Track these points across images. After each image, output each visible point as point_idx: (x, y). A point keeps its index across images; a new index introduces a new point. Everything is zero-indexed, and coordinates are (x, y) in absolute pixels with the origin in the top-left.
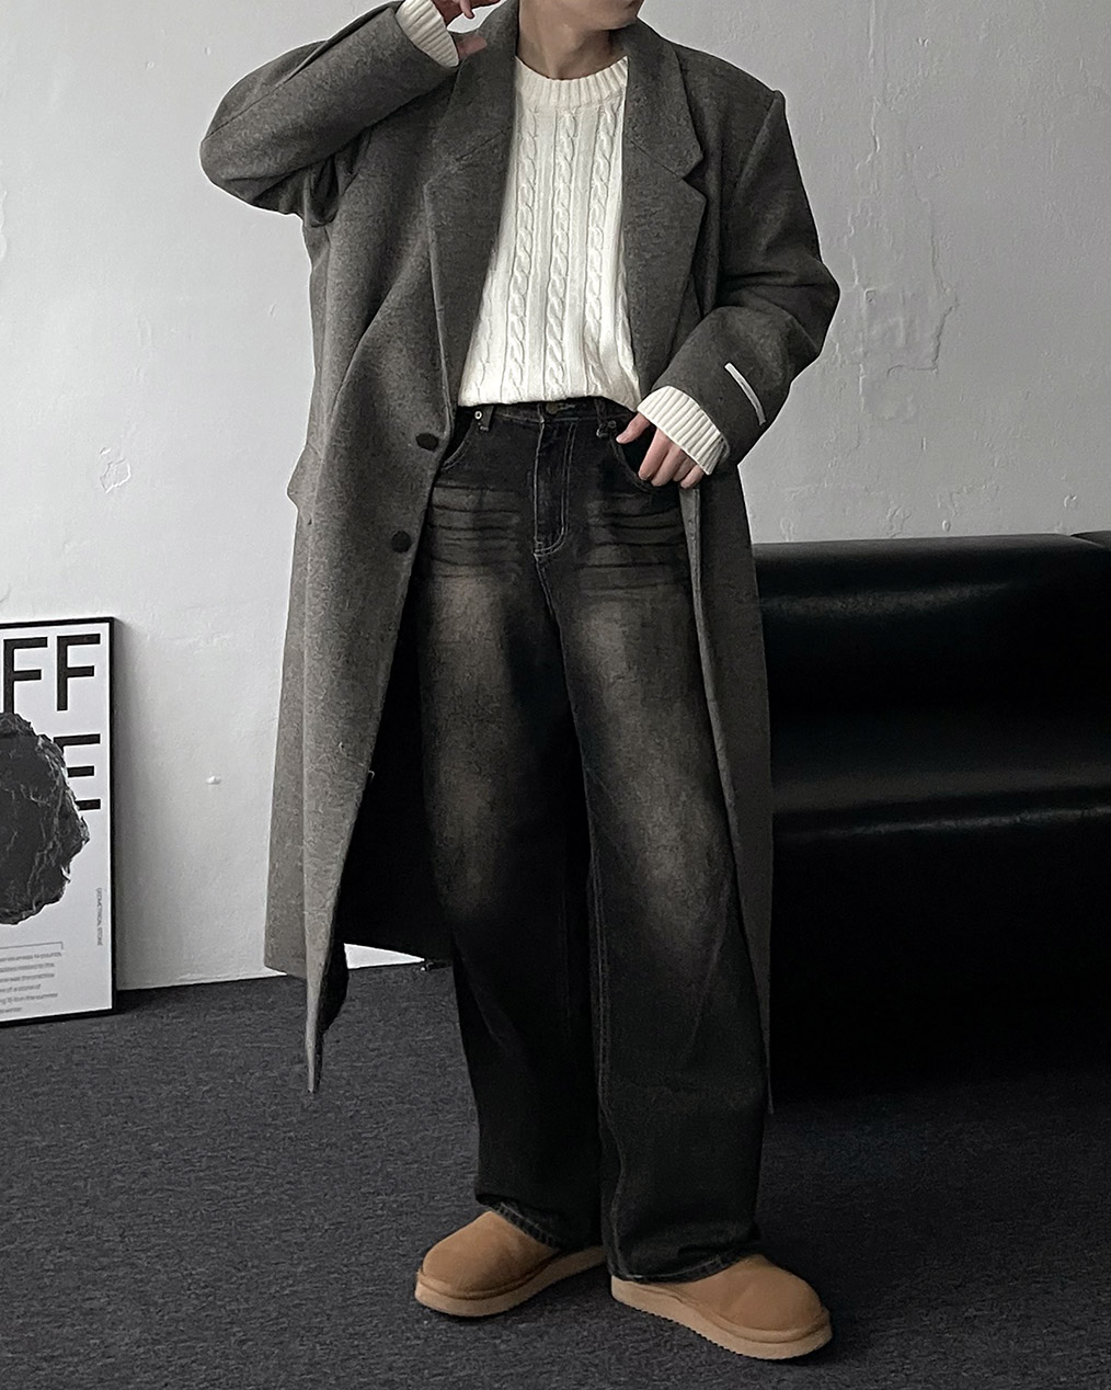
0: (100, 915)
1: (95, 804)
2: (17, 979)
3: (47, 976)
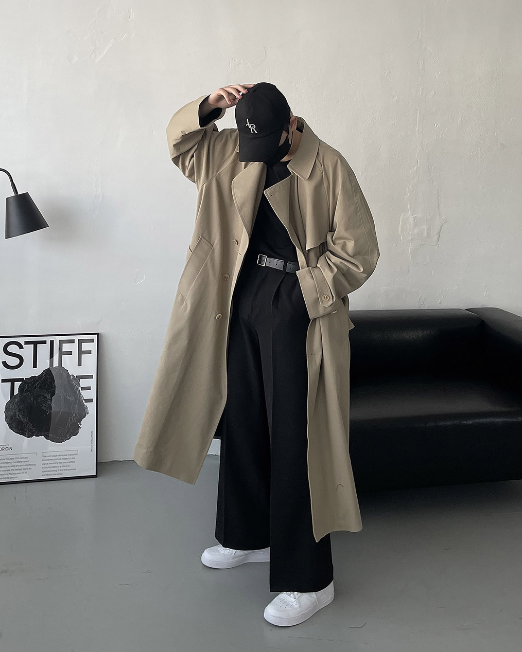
0: (92, 440)
1: (91, 401)
2: (61, 463)
3: (72, 462)
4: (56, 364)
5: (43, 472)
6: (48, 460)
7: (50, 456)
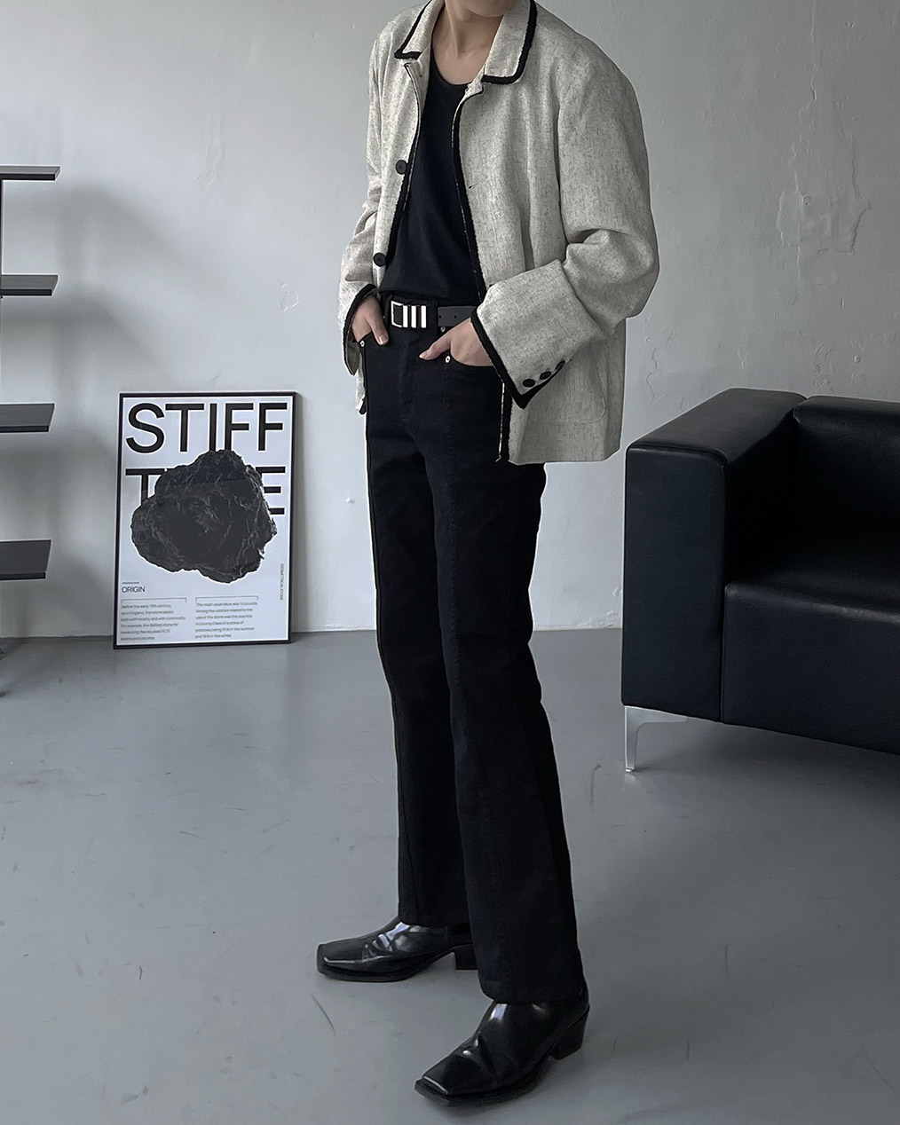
0: (282, 581)
1: (281, 511)
2: (229, 617)
3: (247, 616)
4: (220, 446)
5: (197, 631)
6: (207, 612)
7: (210, 605)
